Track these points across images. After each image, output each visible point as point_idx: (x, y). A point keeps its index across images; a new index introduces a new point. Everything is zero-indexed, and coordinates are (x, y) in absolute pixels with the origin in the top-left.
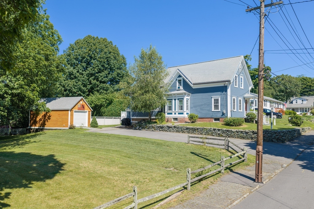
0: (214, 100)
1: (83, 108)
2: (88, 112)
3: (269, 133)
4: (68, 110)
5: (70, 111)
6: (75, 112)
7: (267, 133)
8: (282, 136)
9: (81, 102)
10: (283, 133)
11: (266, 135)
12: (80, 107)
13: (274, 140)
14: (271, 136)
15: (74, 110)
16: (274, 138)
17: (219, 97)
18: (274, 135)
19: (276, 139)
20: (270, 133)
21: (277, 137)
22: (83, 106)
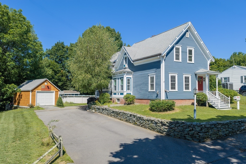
0: (151, 77)
1: (49, 88)
2: (55, 92)
3: (179, 126)
4: (29, 91)
5: (32, 92)
6: (38, 92)
7: (177, 125)
8: (199, 132)
9: (46, 84)
10: (199, 128)
11: (176, 128)
12: (44, 88)
13: (188, 137)
14: (183, 131)
15: (36, 91)
16: (187, 134)
17: (154, 75)
18: (187, 129)
19: (191, 136)
20: (181, 126)
21: (191, 133)
22: (48, 87)
